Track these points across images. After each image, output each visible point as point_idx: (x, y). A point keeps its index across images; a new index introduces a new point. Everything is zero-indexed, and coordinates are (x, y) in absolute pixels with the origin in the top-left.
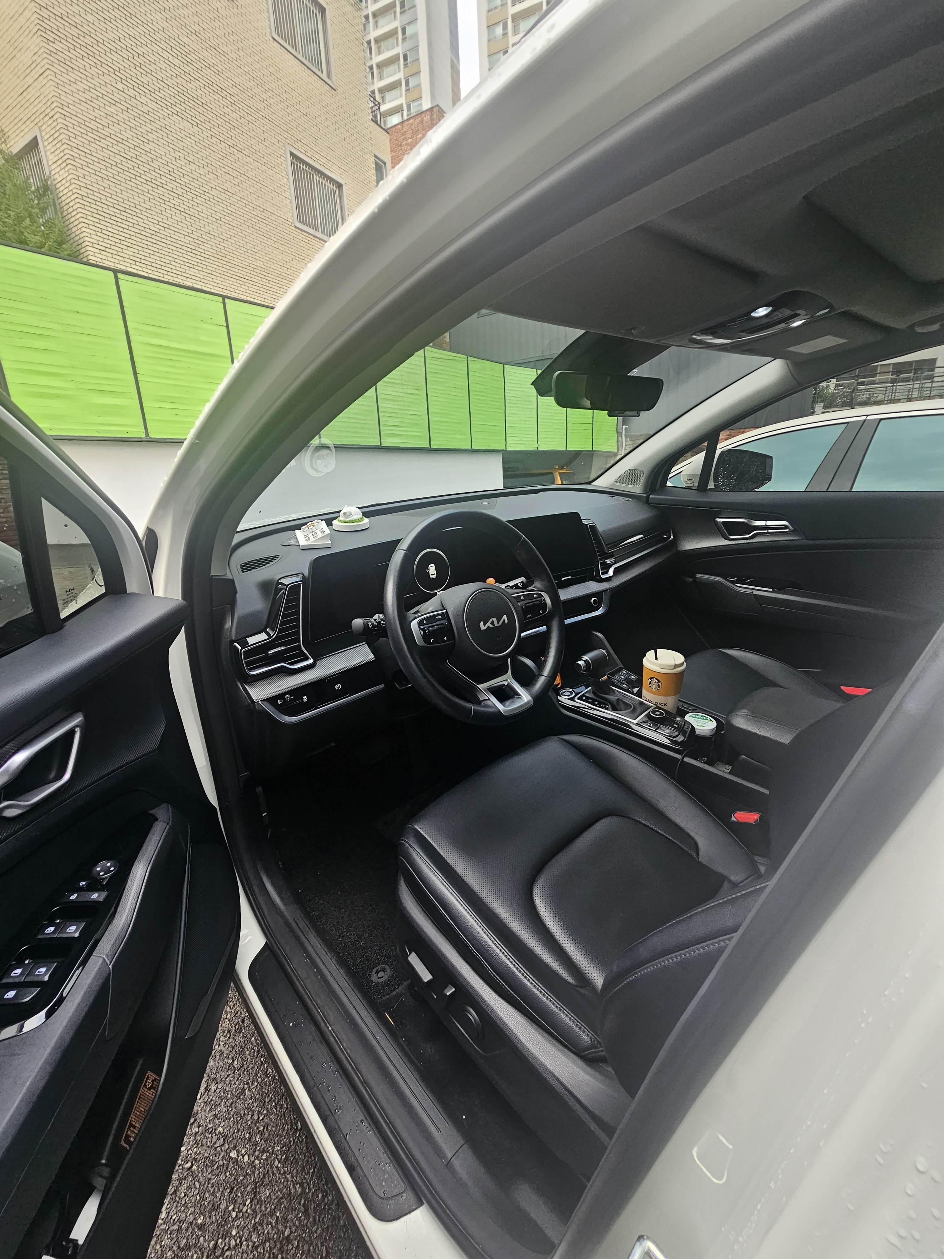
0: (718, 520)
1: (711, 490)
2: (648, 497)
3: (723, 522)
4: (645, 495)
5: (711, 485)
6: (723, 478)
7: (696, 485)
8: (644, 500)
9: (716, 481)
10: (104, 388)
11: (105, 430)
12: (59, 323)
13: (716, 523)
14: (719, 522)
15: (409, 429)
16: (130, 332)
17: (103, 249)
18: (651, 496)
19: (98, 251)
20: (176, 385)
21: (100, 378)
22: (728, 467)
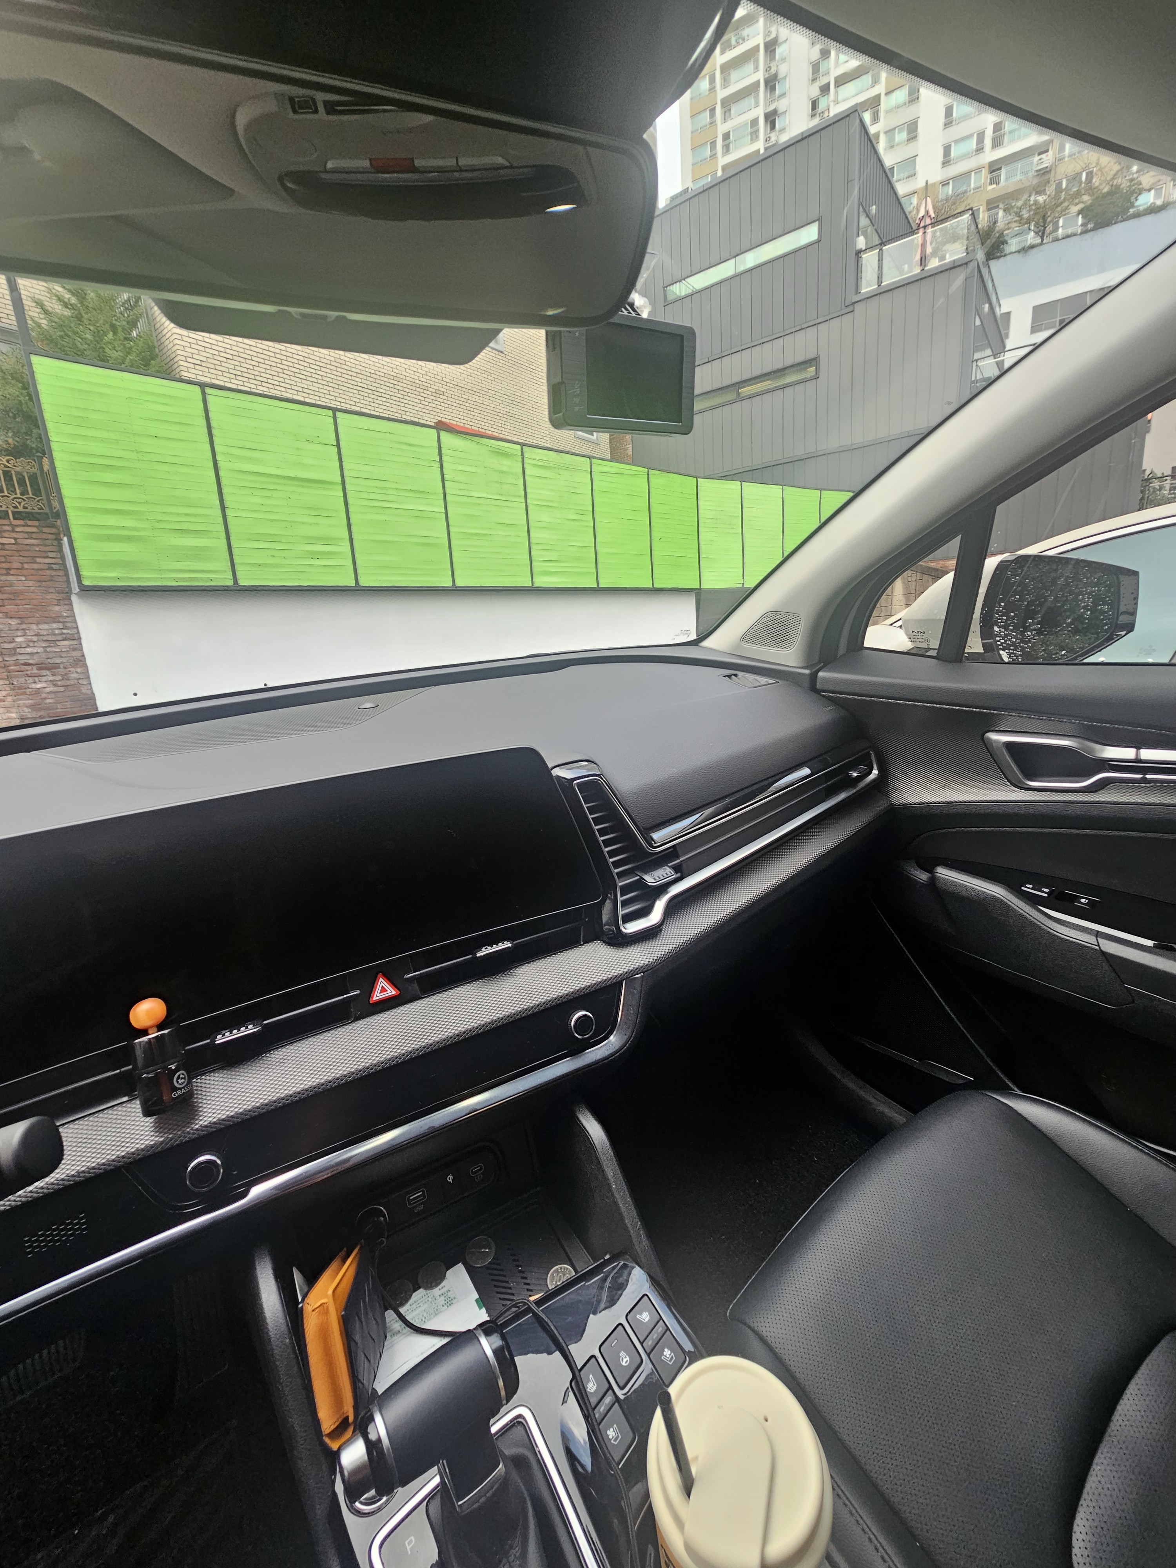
0: (993, 736)
1: (974, 657)
2: (814, 677)
3: (1009, 745)
4: (807, 672)
5: (975, 644)
6: (1006, 627)
7: (935, 644)
8: (806, 684)
9: (986, 632)
10: (185, 527)
11: (184, 578)
12: (133, 451)
13: (987, 745)
14: (997, 741)
15: (570, 565)
16: (218, 458)
17: (199, 363)
18: (821, 674)
19: (192, 366)
20: (272, 520)
21: (178, 514)
22: (1019, 600)
